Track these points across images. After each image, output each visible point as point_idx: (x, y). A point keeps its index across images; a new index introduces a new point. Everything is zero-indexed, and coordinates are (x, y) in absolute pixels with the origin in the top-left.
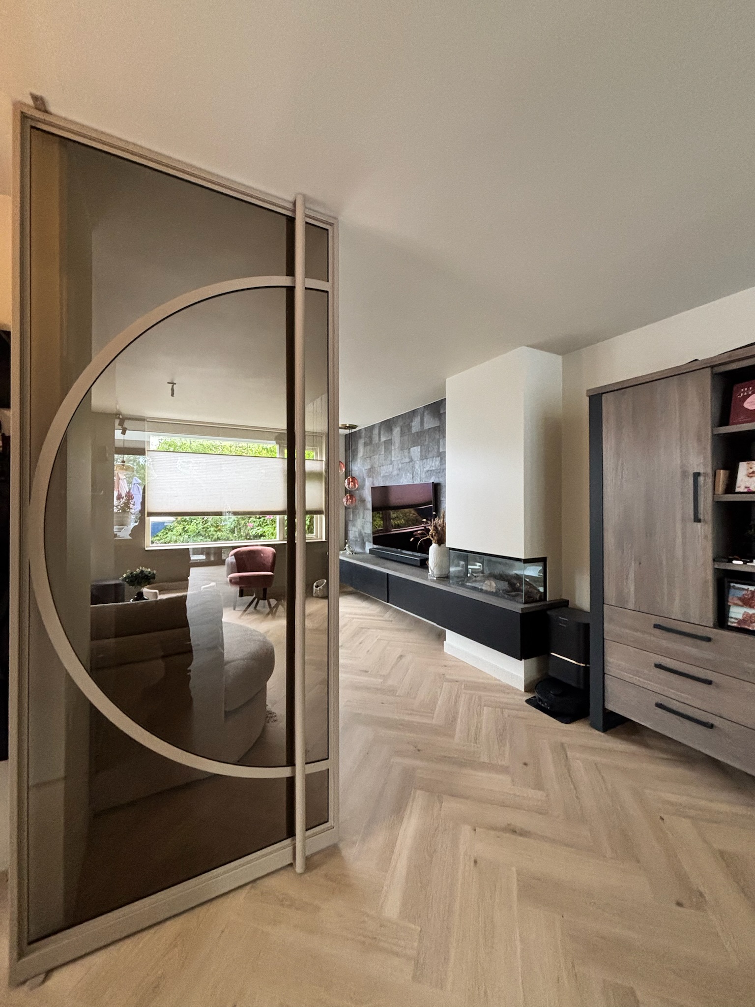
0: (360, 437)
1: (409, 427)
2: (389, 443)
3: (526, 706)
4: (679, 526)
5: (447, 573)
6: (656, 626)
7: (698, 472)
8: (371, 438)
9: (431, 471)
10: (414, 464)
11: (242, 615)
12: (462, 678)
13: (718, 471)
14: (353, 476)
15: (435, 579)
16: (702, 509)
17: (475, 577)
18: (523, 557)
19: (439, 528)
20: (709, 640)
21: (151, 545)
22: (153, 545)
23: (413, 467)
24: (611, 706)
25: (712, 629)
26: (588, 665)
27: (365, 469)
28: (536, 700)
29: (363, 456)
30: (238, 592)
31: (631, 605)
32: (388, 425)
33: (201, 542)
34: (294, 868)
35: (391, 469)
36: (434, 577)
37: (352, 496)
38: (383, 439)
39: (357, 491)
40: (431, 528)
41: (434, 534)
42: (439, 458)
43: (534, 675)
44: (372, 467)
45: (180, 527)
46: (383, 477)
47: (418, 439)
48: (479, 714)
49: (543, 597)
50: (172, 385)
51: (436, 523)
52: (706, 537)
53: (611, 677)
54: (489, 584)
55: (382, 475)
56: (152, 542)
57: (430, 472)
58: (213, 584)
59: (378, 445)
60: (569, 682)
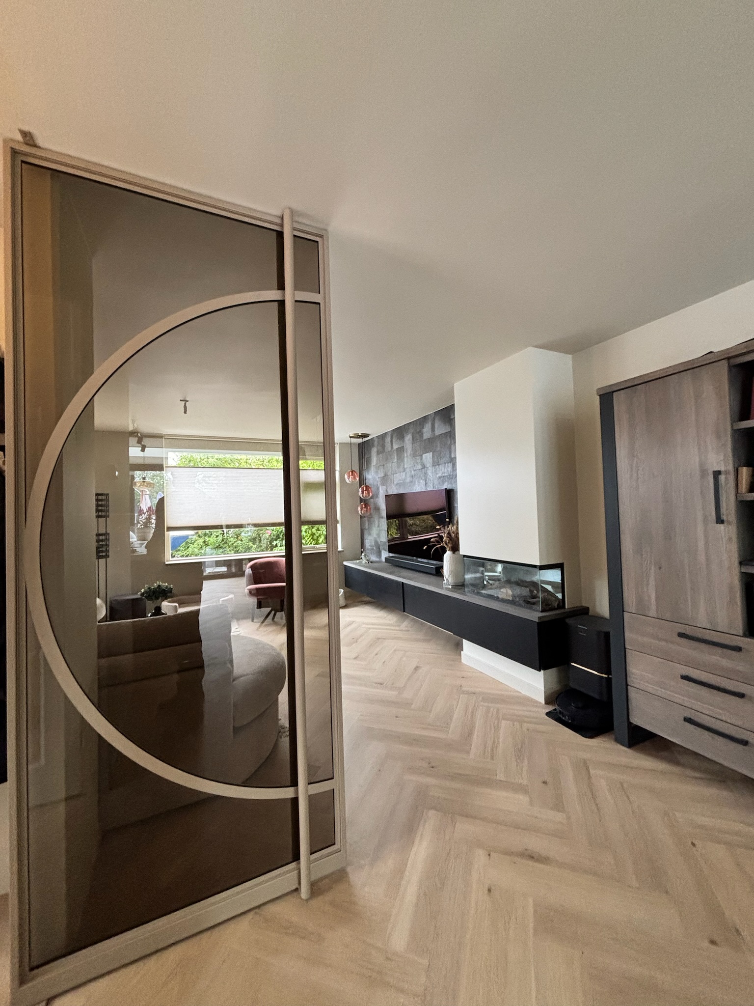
0: (373, 446)
1: (421, 433)
2: (401, 450)
3: (546, 719)
4: (700, 528)
5: (463, 581)
6: (681, 635)
7: (719, 470)
8: (383, 446)
9: (444, 477)
10: (427, 470)
11: (260, 626)
12: (478, 690)
13: (740, 468)
14: (367, 484)
15: (450, 587)
16: (725, 509)
17: (491, 584)
18: (538, 564)
19: (453, 535)
20: (738, 649)
21: (171, 559)
22: (174, 559)
23: (426, 474)
24: (636, 720)
25: (742, 638)
26: (610, 676)
27: (379, 478)
28: (557, 713)
29: (376, 464)
30: (256, 603)
31: (653, 612)
32: (400, 432)
33: (221, 554)
34: (299, 893)
35: (404, 477)
36: (449, 585)
37: (366, 505)
38: (395, 447)
39: (372, 500)
40: (445, 536)
41: (447, 541)
42: (451, 464)
43: (555, 687)
44: (386, 475)
45: (200, 541)
46: (397, 484)
47: (429, 445)
48: (497, 728)
49: (561, 604)
50: (184, 402)
51: (449, 530)
52: (730, 539)
53: (634, 689)
54: (505, 591)
55: (395, 483)
56: (173, 557)
57: (442, 478)
58: (231, 596)
59: (390, 453)
60: (592, 694)
